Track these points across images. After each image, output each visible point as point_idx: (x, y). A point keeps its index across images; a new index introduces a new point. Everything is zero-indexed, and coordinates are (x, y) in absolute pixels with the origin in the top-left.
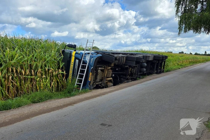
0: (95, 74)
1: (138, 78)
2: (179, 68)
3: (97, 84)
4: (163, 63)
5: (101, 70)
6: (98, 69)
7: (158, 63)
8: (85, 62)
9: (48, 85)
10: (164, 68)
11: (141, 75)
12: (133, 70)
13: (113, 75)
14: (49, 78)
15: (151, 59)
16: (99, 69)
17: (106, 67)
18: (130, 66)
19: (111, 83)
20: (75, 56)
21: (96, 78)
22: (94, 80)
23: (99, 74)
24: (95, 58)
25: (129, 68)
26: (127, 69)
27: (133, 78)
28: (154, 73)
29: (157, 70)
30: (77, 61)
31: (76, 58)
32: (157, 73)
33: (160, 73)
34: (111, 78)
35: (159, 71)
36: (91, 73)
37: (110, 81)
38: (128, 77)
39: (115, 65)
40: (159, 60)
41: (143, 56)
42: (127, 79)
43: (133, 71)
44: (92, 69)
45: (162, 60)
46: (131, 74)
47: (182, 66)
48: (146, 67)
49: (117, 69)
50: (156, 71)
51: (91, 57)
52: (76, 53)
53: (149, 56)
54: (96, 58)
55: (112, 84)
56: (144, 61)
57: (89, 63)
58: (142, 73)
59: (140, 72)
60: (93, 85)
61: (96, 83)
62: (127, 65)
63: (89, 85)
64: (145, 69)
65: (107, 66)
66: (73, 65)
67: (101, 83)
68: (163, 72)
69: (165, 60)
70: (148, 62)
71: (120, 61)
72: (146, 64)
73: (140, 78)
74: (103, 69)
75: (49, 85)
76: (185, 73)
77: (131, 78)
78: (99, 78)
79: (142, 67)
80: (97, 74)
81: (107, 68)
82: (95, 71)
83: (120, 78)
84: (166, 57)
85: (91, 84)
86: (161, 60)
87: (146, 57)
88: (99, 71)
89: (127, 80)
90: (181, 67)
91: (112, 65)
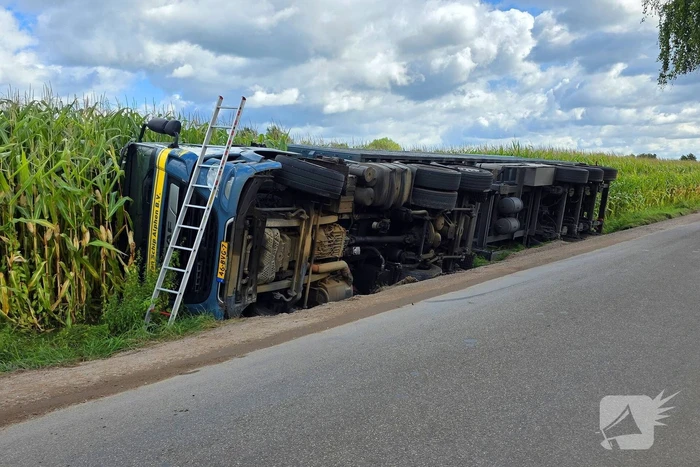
0: (247, 249)
1: (477, 260)
2: (670, 217)
3: (262, 289)
4: (599, 196)
5: (282, 229)
6: (264, 227)
7: (576, 196)
8: (200, 197)
9: (41, 296)
10: (601, 215)
11: (499, 245)
12: (452, 225)
13: (357, 250)
14: (42, 265)
15: (542, 180)
16: (269, 223)
17: (305, 216)
18: (434, 212)
19: (341, 283)
20: (166, 171)
21: (255, 264)
22: (244, 276)
23: (269, 245)
24: (243, 178)
25: (428, 218)
26: (420, 222)
27: (454, 259)
28: (555, 239)
29: (568, 222)
30: (175, 189)
31: (171, 178)
32: (570, 237)
33: (585, 234)
34: (342, 264)
35: (578, 227)
36: (226, 244)
37: (336, 275)
38: (432, 253)
39: (358, 207)
40: (577, 187)
41: (504, 168)
42: (425, 266)
43: (451, 230)
44: (231, 224)
45: (594, 186)
46: (447, 245)
47: (683, 207)
48: (521, 215)
49: (375, 224)
50: (565, 230)
51: (228, 174)
52: (171, 157)
53: (534, 169)
54: (250, 180)
55: (350, 288)
56: (505, 188)
57: (217, 201)
58: (502, 238)
59: (496, 231)
60: (239, 296)
61: (255, 289)
62: (422, 208)
63: (221, 295)
64: (514, 223)
65: (308, 214)
66: (159, 209)
67: (284, 284)
68: (599, 231)
69: (605, 186)
70: (529, 194)
71: (386, 189)
72: (517, 202)
73: (488, 258)
74: (294, 223)
75: (43, 293)
76: (682, 238)
77: (445, 260)
78: (270, 264)
79: (502, 213)
80: (259, 247)
81: (309, 220)
82: (247, 237)
83: (391, 260)
84: (610, 173)
85: (230, 292)
86: (585, 185)
87: (523, 171)
88: (271, 235)
89: (424, 269)
90: (678, 210)
91: (346, 207)
